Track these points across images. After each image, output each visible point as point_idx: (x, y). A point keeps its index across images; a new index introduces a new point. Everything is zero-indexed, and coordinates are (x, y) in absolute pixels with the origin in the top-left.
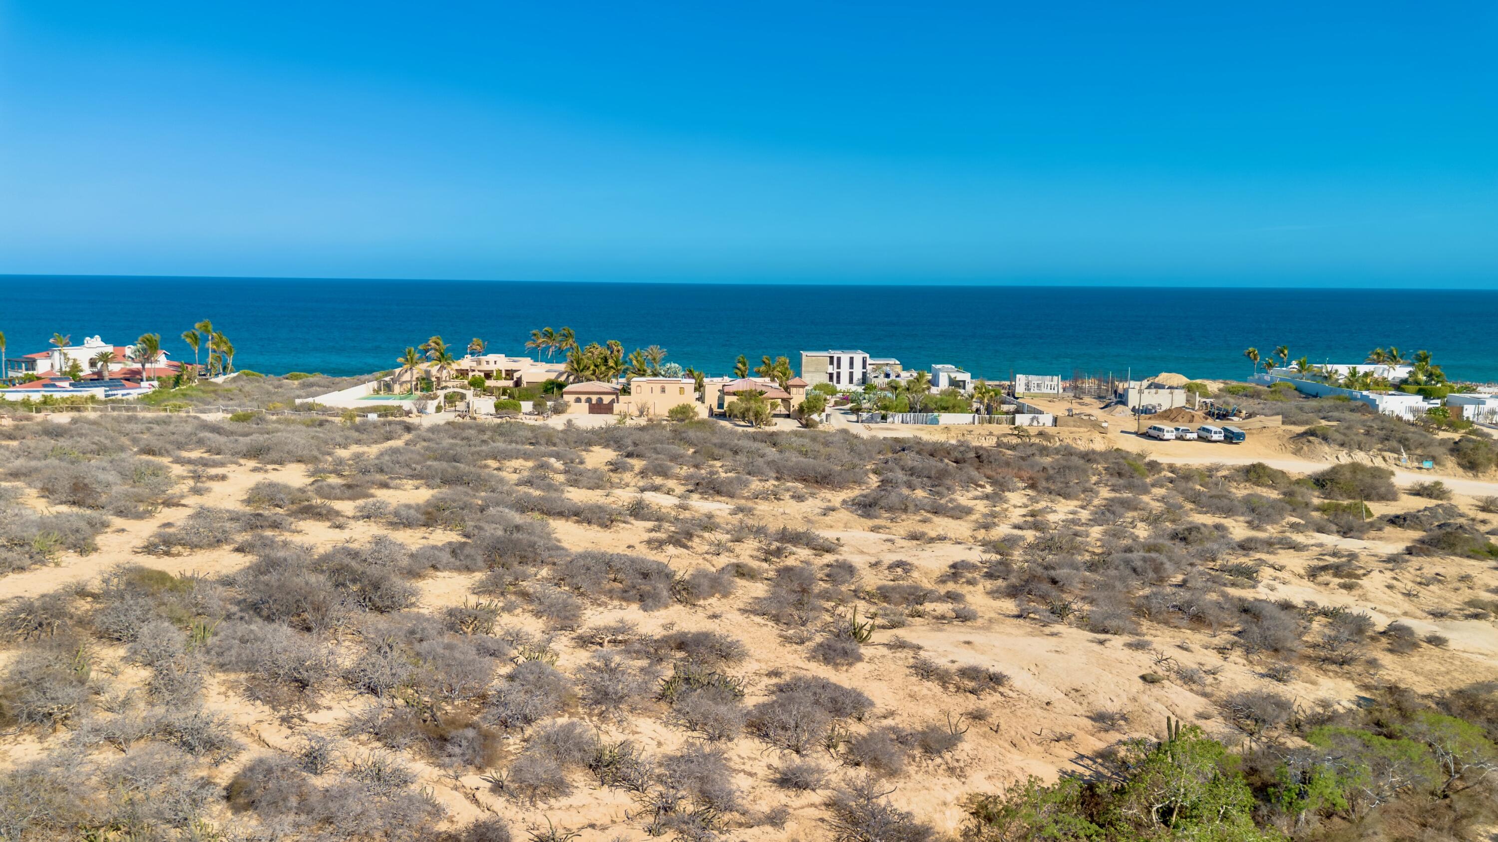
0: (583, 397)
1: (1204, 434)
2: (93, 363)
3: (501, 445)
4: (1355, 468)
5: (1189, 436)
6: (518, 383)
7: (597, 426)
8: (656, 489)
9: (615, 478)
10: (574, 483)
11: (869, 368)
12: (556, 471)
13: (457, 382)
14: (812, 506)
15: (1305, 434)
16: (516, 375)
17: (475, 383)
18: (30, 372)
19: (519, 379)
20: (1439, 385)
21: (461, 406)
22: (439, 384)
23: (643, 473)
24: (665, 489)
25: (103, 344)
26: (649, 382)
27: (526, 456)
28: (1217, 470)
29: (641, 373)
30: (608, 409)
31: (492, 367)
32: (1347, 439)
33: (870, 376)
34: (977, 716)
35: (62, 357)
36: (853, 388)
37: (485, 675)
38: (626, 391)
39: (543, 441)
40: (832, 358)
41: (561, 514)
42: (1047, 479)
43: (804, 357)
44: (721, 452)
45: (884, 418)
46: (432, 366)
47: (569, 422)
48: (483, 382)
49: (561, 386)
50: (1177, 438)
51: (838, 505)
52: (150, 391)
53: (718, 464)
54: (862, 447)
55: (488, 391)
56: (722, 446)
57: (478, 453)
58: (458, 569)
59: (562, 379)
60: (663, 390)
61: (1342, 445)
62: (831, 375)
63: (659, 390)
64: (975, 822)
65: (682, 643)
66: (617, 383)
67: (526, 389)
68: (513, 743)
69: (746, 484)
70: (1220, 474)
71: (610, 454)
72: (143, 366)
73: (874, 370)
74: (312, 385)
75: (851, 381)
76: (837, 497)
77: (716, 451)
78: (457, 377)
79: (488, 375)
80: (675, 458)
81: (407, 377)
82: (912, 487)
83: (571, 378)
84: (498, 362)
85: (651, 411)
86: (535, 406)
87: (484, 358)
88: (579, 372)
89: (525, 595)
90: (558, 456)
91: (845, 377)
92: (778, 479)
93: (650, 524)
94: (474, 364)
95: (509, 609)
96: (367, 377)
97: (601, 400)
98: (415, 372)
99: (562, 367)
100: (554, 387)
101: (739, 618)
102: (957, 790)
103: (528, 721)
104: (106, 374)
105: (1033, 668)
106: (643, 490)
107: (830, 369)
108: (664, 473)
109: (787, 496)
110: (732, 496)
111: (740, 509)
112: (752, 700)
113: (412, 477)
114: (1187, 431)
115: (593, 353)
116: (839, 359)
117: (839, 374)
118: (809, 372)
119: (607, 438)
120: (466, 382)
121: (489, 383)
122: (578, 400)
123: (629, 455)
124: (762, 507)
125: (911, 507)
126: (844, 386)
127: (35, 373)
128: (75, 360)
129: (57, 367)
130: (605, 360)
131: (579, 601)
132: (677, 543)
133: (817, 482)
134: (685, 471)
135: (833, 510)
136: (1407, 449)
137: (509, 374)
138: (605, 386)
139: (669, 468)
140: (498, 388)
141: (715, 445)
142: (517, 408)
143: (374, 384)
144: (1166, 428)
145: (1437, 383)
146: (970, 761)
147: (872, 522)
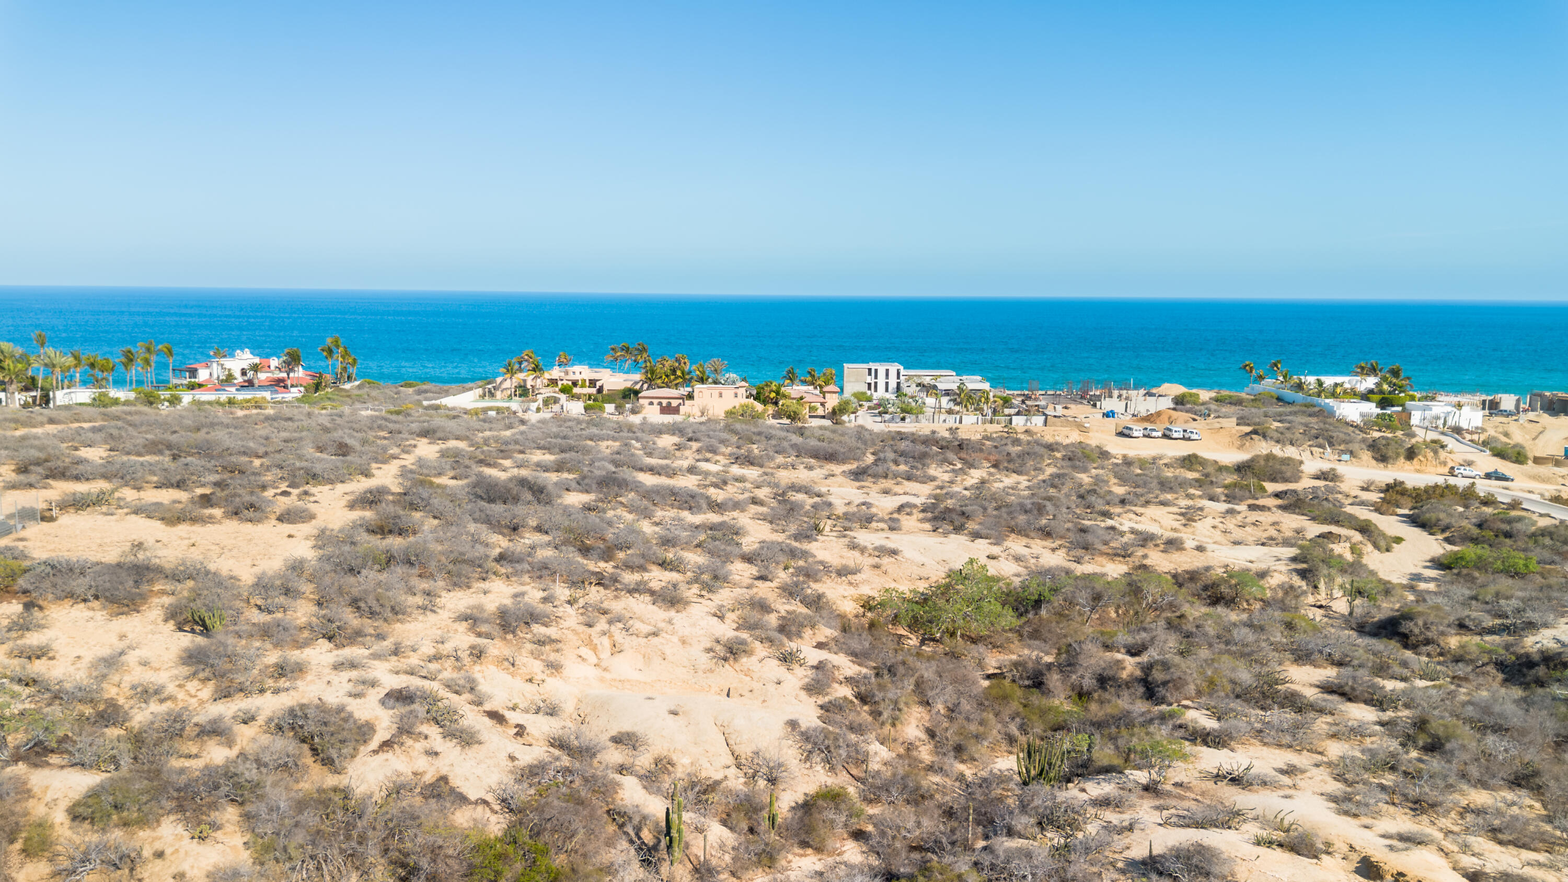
0: (656, 401)
1: (1168, 433)
2: (244, 373)
3: (594, 430)
4: (1270, 457)
5: (1154, 434)
6: (600, 390)
7: (666, 422)
8: (707, 460)
9: (678, 454)
10: (650, 455)
11: (902, 378)
12: (636, 449)
13: (550, 389)
14: (818, 473)
15: (1251, 433)
16: (598, 384)
17: (564, 390)
18: (193, 380)
19: (601, 387)
20: (1402, 395)
21: (556, 408)
22: (533, 392)
23: (698, 451)
24: (713, 461)
25: (251, 356)
26: (708, 389)
27: (614, 439)
28: (1160, 458)
29: (702, 380)
30: (676, 411)
31: (577, 377)
32: (1281, 437)
33: (904, 385)
34: (876, 566)
35: (220, 368)
36: (888, 396)
37: (604, 532)
38: (690, 396)
39: (626, 430)
40: (870, 370)
41: (641, 470)
42: (1009, 462)
43: (846, 369)
44: (758, 438)
45: (903, 419)
46: (528, 376)
47: (644, 418)
48: (571, 389)
49: (636, 393)
50: (1144, 436)
51: (838, 473)
52: (299, 395)
53: (755, 446)
54: (868, 436)
55: (578, 397)
56: (759, 434)
57: (580, 436)
58: (581, 492)
59: (637, 387)
60: (721, 395)
61: (1278, 442)
62: (869, 384)
63: (718, 395)
64: (862, 610)
65: (712, 527)
66: (684, 391)
67: (608, 395)
68: (621, 554)
69: (773, 459)
70: (1161, 462)
71: (676, 439)
72: (288, 375)
73: (907, 381)
74: (426, 391)
75: (887, 390)
76: (837, 469)
77: (754, 438)
78: (548, 385)
79: (575, 384)
80: (722, 442)
81: (507, 384)
82: (896, 463)
83: (646, 386)
84: (582, 372)
85: (711, 412)
86: (616, 408)
87: (571, 369)
88: (651, 380)
89: (622, 503)
90: (637, 440)
91: (881, 387)
92: (797, 456)
93: (699, 477)
94: (562, 374)
95: (613, 508)
96: (470, 385)
97: (670, 403)
98: (514, 380)
99: (637, 377)
100: (631, 394)
101: (749, 520)
102: (851, 591)
103: (629, 548)
104: (256, 381)
105: (922, 550)
106: (698, 460)
107: (869, 379)
108: (714, 451)
109: (802, 467)
110: (761, 466)
111: (766, 474)
113: (539, 448)
114: (1154, 430)
115: (664, 366)
116: (876, 371)
117: (876, 383)
118: (850, 382)
119: (674, 429)
120: (557, 389)
121: (576, 390)
122: (651, 404)
123: (690, 440)
124: (782, 473)
125: (890, 475)
126: (880, 393)
127: (197, 380)
128: (229, 370)
129: (215, 376)
130: (674, 371)
131: (654, 508)
133: (826, 459)
134: (729, 450)
135: (833, 476)
136: (1331, 444)
137: (593, 383)
138: (673, 392)
139: (718, 448)
140: (585, 395)
141: (754, 433)
142: (602, 409)
143: (480, 391)
144: (1135, 427)
145: (1400, 392)
146: (864, 582)
147: (857, 484)
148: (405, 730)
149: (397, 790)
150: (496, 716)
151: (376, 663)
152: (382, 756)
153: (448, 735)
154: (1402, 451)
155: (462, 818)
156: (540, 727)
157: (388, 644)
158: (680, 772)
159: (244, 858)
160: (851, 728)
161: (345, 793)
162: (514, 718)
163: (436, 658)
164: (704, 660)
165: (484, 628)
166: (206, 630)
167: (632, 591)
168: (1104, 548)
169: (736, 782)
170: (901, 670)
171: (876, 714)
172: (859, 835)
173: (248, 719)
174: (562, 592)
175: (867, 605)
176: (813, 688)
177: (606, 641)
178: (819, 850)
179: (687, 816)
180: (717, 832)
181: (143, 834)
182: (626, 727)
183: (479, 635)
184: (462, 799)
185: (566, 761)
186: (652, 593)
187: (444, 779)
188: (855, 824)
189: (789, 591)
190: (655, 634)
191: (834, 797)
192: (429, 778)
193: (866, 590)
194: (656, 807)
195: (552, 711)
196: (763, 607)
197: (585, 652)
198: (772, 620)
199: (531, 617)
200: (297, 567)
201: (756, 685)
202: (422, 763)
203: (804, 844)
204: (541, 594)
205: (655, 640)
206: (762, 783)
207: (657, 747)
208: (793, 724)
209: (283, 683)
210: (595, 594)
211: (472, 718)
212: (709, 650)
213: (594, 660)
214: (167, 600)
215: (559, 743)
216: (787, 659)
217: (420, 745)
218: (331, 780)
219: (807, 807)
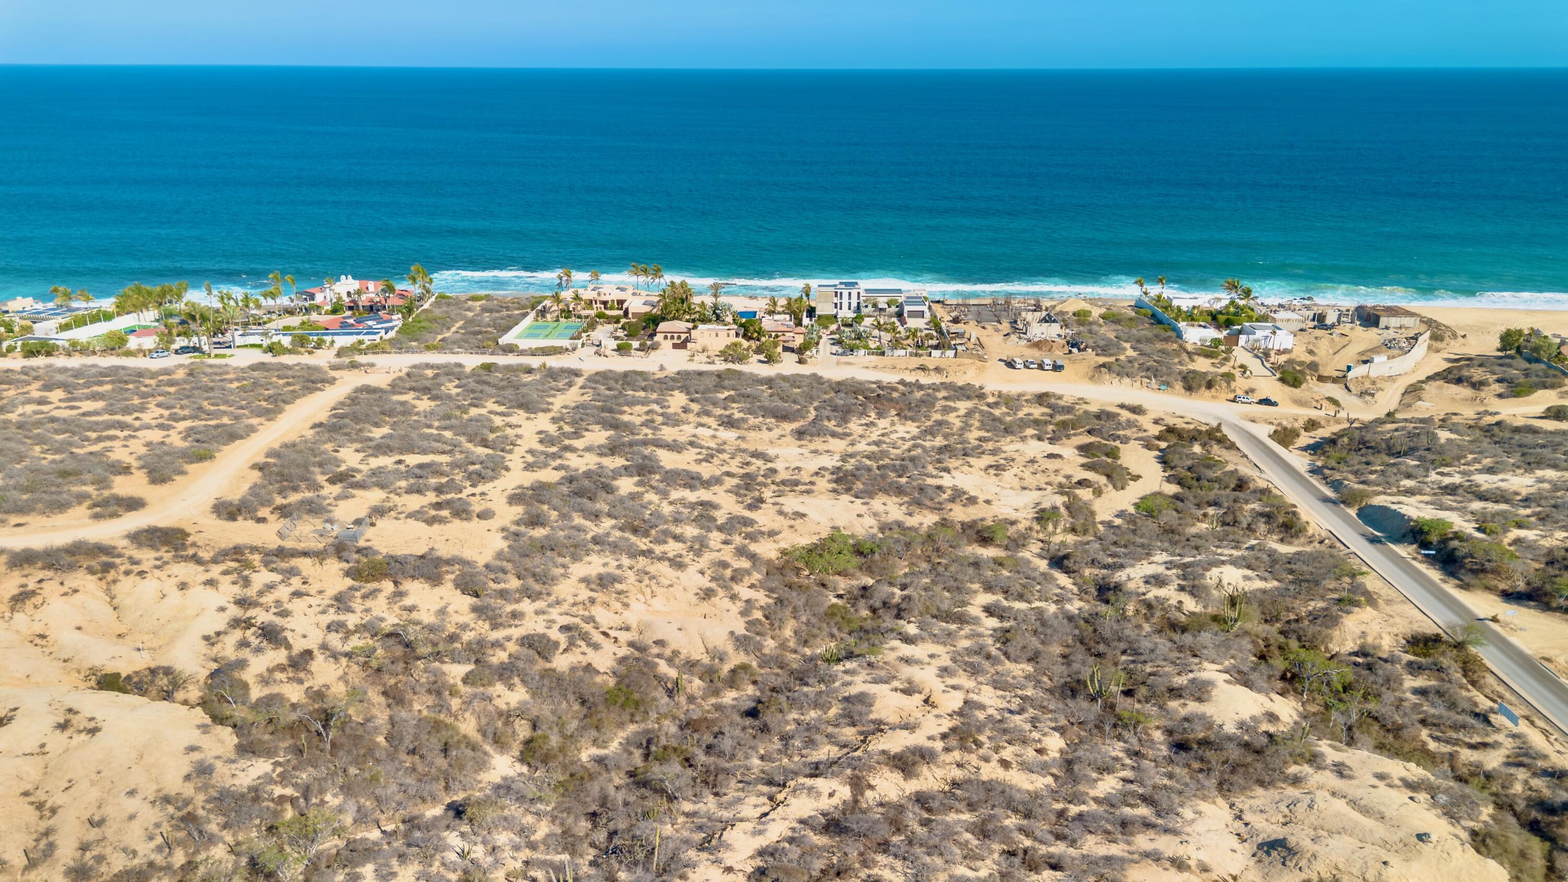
0: (669, 337)
2: (349, 294)
6: (627, 315)
8: (703, 425)
9: (685, 418)
11: (861, 298)
14: (775, 434)
16: (625, 306)
18: (314, 302)
19: (627, 309)
22: (575, 313)
23: (698, 414)
24: (707, 425)
25: (352, 279)
28: (1025, 394)
31: (607, 298)
32: (1121, 371)
33: (863, 305)
34: (791, 527)
35: (331, 291)
36: (850, 314)
37: (643, 514)
40: (836, 293)
50: (1025, 367)
51: (787, 433)
52: (399, 323)
59: (655, 312)
60: (717, 335)
62: (836, 304)
63: (715, 335)
64: (780, 556)
65: (702, 504)
67: (633, 324)
68: (653, 532)
69: (747, 421)
70: (1025, 398)
71: (683, 398)
75: (849, 307)
76: (788, 428)
79: (606, 304)
84: (612, 294)
85: (710, 349)
86: (640, 346)
89: (652, 487)
91: (845, 306)
94: (596, 295)
95: (647, 492)
97: (680, 339)
98: (559, 305)
100: (651, 323)
101: (724, 494)
102: (776, 546)
105: (822, 511)
106: (697, 426)
107: (835, 300)
109: (765, 427)
110: (738, 428)
111: (740, 437)
112: (719, 523)
114: (1032, 363)
117: (841, 303)
118: (821, 302)
119: (682, 386)
121: (608, 313)
124: (752, 435)
125: (822, 433)
126: (843, 312)
128: (339, 294)
129: (329, 299)
132: (707, 461)
134: (718, 412)
135: (784, 436)
136: (1155, 376)
137: (620, 304)
138: (683, 326)
139: (711, 410)
140: (615, 317)
143: (534, 313)
146: (783, 539)
147: (799, 443)
148: (572, 644)
149: (573, 669)
150: (605, 634)
151: (551, 610)
152: (565, 655)
153: (589, 645)
154: (1203, 382)
155: (599, 679)
156: (624, 637)
157: (553, 598)
158: (682, 657)
159: (527, 697)
160: (758, 634)
161: (554, 670)
162: (612, 633)
163: (574, 604)
164: (694, 599)
165: (593, 586)
166: (477, 596)
167: (660, 559)
168: (928, 503)
169: (706, 660)
170: (786, 603)
171: (772, 624)
172: (755, 682)
173: (509, 639)
174: (626, 561)
175: (784, 552)
176: (744, 613)
177: (648, 590)
178: (737, 689)
179: (684, 677)
180: (697, 682)
181: (491, 689)
182: (660, 637)
183: (592, 590)
184: (598, 672)
185: (637, 654)
186: (669, 560)
187: (590, 664)
188: (753, 678)
189: (741, 552)
190: (671, 586)
191: (744, 667)
192: (584, 664)
193: (783, 545)
194: (673, 673)
195: (628, 629)
196: (724, 565)
197: (640, 596)
198: (728, 573)
199: (615, 579)
200: (500, 555)
201: (718, 612)
202: (581, 658)
203: (731, 687)
204: (616, 563)
205: (671, 589)
206: (717, 661)
207: (673, 645)
208: (732, 633)
209: (517, 622)
210: (642, 561)
211: (597, 637)
212: (697, 594)
213: (643, 600)
214: (452, 577)
215: (631, 644)
216: (734, 597)
217: (579, 650)
218: (548, 665)
219: (733, 671)
